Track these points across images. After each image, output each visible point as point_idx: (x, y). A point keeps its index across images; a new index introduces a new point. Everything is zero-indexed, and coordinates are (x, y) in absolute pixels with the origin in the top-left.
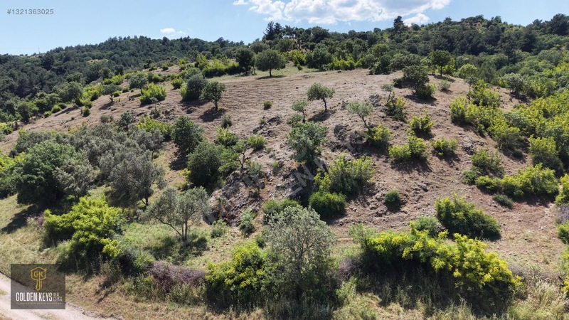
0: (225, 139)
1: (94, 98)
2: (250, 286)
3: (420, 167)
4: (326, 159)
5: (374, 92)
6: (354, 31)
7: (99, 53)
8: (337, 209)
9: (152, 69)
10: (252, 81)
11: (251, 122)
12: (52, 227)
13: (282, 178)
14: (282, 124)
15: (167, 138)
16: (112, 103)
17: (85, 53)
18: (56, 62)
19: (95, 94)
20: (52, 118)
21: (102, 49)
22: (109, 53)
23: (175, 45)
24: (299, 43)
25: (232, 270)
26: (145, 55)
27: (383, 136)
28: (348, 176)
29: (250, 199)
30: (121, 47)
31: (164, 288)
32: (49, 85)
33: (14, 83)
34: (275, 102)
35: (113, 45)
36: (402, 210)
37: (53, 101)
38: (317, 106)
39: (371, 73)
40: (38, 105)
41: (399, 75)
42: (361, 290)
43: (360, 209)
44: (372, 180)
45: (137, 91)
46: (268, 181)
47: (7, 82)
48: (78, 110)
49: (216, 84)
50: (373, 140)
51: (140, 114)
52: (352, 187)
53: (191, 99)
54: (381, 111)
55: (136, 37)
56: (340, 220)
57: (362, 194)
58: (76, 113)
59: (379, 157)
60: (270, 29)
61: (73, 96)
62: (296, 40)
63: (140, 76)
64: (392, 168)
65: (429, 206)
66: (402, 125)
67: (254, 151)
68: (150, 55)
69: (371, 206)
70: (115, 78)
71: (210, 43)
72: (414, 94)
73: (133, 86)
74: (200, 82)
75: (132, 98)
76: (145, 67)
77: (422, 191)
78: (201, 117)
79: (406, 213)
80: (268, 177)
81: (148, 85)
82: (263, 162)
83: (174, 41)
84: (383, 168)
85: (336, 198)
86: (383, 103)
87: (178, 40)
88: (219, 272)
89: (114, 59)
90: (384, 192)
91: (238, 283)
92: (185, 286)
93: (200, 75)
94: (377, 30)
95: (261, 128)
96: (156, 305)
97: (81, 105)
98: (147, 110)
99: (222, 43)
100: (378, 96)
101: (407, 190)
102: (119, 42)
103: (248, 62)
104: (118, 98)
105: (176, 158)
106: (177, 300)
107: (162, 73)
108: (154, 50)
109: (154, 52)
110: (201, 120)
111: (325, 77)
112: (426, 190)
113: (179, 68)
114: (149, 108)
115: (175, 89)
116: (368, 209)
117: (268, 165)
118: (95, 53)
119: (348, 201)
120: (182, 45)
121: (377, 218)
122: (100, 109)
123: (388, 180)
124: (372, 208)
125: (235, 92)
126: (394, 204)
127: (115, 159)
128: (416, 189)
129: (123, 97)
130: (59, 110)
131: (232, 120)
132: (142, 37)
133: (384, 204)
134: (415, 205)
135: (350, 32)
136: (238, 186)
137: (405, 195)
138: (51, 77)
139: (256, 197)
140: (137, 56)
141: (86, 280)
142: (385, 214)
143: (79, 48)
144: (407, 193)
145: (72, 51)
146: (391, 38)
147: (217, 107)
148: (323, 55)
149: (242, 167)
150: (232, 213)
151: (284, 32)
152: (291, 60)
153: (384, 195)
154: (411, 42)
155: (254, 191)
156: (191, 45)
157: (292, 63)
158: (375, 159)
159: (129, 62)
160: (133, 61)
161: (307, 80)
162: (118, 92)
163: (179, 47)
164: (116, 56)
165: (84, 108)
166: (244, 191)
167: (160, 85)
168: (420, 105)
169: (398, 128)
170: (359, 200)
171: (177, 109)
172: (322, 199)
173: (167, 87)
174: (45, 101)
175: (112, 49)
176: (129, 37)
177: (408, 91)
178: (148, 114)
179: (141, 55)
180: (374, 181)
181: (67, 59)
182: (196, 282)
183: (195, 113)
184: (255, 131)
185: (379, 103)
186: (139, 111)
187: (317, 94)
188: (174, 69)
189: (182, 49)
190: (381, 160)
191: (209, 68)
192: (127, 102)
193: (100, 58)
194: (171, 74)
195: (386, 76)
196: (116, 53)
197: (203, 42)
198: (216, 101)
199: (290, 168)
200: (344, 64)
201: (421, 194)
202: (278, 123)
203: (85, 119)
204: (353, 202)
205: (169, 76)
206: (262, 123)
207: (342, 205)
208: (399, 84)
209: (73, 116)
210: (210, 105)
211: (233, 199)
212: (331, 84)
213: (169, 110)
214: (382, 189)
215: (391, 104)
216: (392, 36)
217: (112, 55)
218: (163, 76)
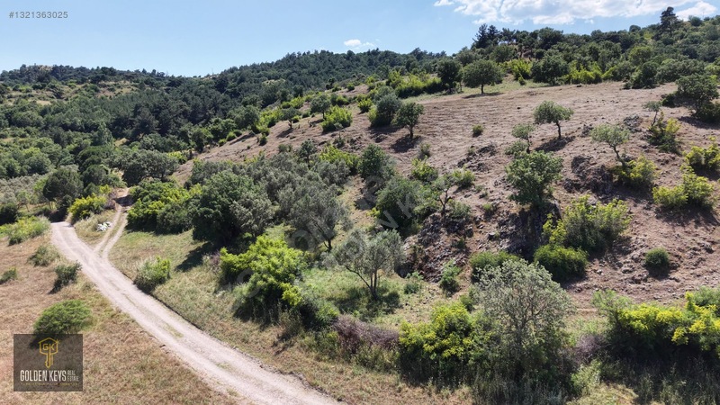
0: (422, 173)
1: (272, 124)
2: (454, 357)
3: (701, 218)
4: (560, 202)
5: (630, 112)
6: (599, 32)
7: (275, 72)
8: (573, 269)
9: (336, 90)
10: (458, 101)
11: (456, 153)
12: (228, 267)
13: (496, 224)
14: (497, 156)
15: (353, 171)
16: (290, 130)
17: (261, 72)
18: (231, 84)
19: (273, 119)
20: (227, 146)
21: (279, 67)
22: (287, 71)
23: (362, 59)
24: (520, 50)
25: (432, 335)
26: (327, 73)
27: (645, 172)
28: (591, 226)
29: (454, 249)
30: (300, 65)
31: (350, 347)
32: (223, 110)
33: (187, 108)
34: (488, 127)
35: (291, 62)
36: (672, 276)
37: (227, 128)
38: (548, 131)
39: (627, 87)
40: (214, 132)
41: (671, 89)
42: (606, 378)
43: (607, 271)
44: (626, 233)
45: (319, 116)
46: (478, 227)
47: (181, 106)
48: (255, 138)
49: (412, 105)
50: (629, 179)
51: (323, 143)
52: (597, 241)
53: (381, 125)
54: (642, 139)
55: (316, 52)
56: (578, 285)
57: (611, 251)
58: (252, 141)
59: (637, 201)
60: (482, 34)
61: (249, 122)
62: (516, 47)
63: (323, 98)
64: (657, 218)
65: (715, 274)
66: (674, 158)
67: (459, 190)
68: (332, 73)
69: (623, 268)
70: (294, 101)
71: (404, 55)
72: (694, 115)
73: (315, 109)
74: (393, 103)
75: (313, 124)
76: (328, 87)
77: (703, 251)
78: (393, 147)
79: (677, 281)
80: (477, 223)
81: (332, 108)
82: (470, 202)
83: (360, 55)
84: (643, 218)
85: (573, 254)
86: (645, 127)
87: (365, 53)
88: (415, 335)
89: (291, 79)
90: (644, 250)
91: (440, 351)
92: (375, 348)
93: (393, 95)
94: (634, 29)
95: (468, 160)
96: (340, 367)
97: (257, 132)
98: (330, 138)
99: (418, 55)
100: (637, 118)
101: (679, 249)
102: (298, 59)
103: (453, 76)
104: (297, 124)
105: (362, 196)
106: (363, 363)
107: (347, 94)
108: (337, 67)
109: (337, 70)
110: (392, 150)
111: (559, 93)
112: (710, 251)
113: (367, 87)
114: (333, 136)
115: (362, 113)
116: (619, 272)
117: (478, 207)
118: (271, 72)
119: (590, 259)
120: (369, 60)
121: (633, 286)
122: (278, 137)
123: (652, 234)
124: (625, 272)
125: (435, 115)
126: (659, 267)
127: (296, 194)
128: (694, 249)
129: (303, 122)
130: (234, 138)
131: (431, 150)
132: (323, 52)
133: (644, 266)
134: (692, 271)
135: (594, 33)
136: (438, 231)
137: (677, 256)
138: (225, 100)
139: (461, 248)
140: (317, 75)
141: (262, 329)
142: (645, 280)
143: (254, 66)
144: (680, 254)
145: (247, 71)
146: (657, 38)
147: (412, 134)
148: (557, 64)
149: (444, 209)
150: (430, 265)
151: (501, 37)
152: (511, 72)
153: (644, 254)
154: (687, 43)
155: (459, 240)
156: (380, 59)
157: (512, 76)
158: (632, 204)
159: (308, 82)
160: (313, 80)
161: (533, 98)
162: (297, 117)
163: (366, 63)
164: (294, 75)
165: (260, 135)
166: (445, 239)
167: (345, 108)
168: (702, 131)
169: (667, 162)
170: (606, 260)
171: (365, 137)
172: (553, 254)
173: (353, 111)
174: (220, 128)
175: (290, 67)
177: (684, 112)
178: (331, 143)
179: (321, 74)
180: (629, 235)
181: (242, 80)
182: (387, 344)
183: (385, 142)
184: (461, 164)
185: (639, 128)
186: (321, 139)
187: (548, 115)
188: (361, 89)
189: (369, 65)
190: (640, 206)
191: (403, 86)
192: (308, 129)
193: (276, 78)
194: (358, 95)
195: (649, 90)
196: (294, 72)
197: (395, 55)
198: (412, 126)
199: (508, 213)
200: (586, 76)
201: (703, 256)
202: (492, 154)
203: (262, 148)
204: (597, 262)
205: (355, 98)
206: (470, 154)
207: (581, 265)
208: (670, 101)
209: (250, 145)
210: (404, 132)
211: (431, 248)
212: (567, 103)
213: (355, 138)
214: (642, 247)
215: (658, 129)
216: (657, 35)
217: (289, 74)
218: (349, 97)
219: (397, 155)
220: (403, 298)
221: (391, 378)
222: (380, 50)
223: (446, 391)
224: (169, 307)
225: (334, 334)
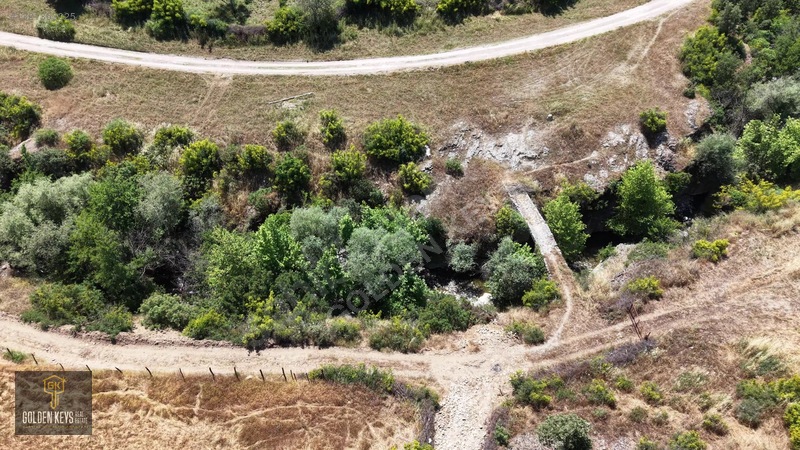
220: (248, 6)
221: (270, 47)
223: (294, 45)
224: (102, 46)
225: (232, 35)
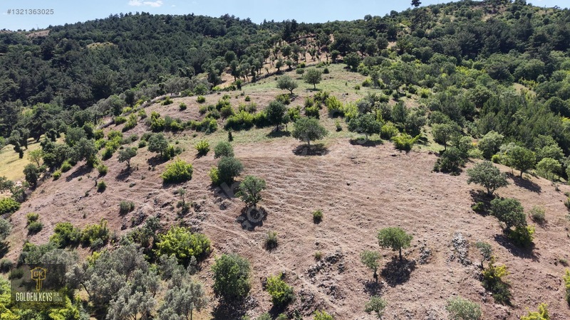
0: (278, 294)
1: (108, 156)
7: (101, 33)
14: (347, 275)
17: (86, 33)
18: (57, 49)
20: (63, 183)
21: (104, 28)
22: (111, 33)
30: (123, 27)
35: (115, 24)
48: (91, 176)
51: (166, 205)
54: (476, 279)
55: (138, 13)
66: (509, 314)
71: (216, 19)
72: (505, 233)
78: (239, 220)
89: (116, 42)
95: (318, 268)
98: (173, 197)
99: (228, 20)
102: (121, 20)
104: (135, 160)
108: (158, 31)
110: (238, 225)
114: (175, 193)
118: (97, 33)
120: (187, 25)
122: (117, 179)
129: (140, 158)
130: (69, 169)
131: (277, 235)
132: (144, 14)
140: (140, 40)
143: (79, 25)
145: (72, 31)
157: (326, 110)
159: (133, 47)
160: (137, 46)
161: (358, 170)
163: (183, 27)
164: (120, 39)
171: (209, 201)
175: (113, 28)
176: (130, 13)
178: (175, 205)
179: (144, 38)
183: (231, 211)
189: (187, 30)
192: (147, 172)
193: (101, 41)
196: (118, 35)
197: (208, 19)
202: (341, 271)
203: (101, 195)
205: (189, 124)
206: (317, 259)
209: (87, 188)
217: (114, 37)
218: (183, 123)
219: (243, 234)
222: (195, 15)
